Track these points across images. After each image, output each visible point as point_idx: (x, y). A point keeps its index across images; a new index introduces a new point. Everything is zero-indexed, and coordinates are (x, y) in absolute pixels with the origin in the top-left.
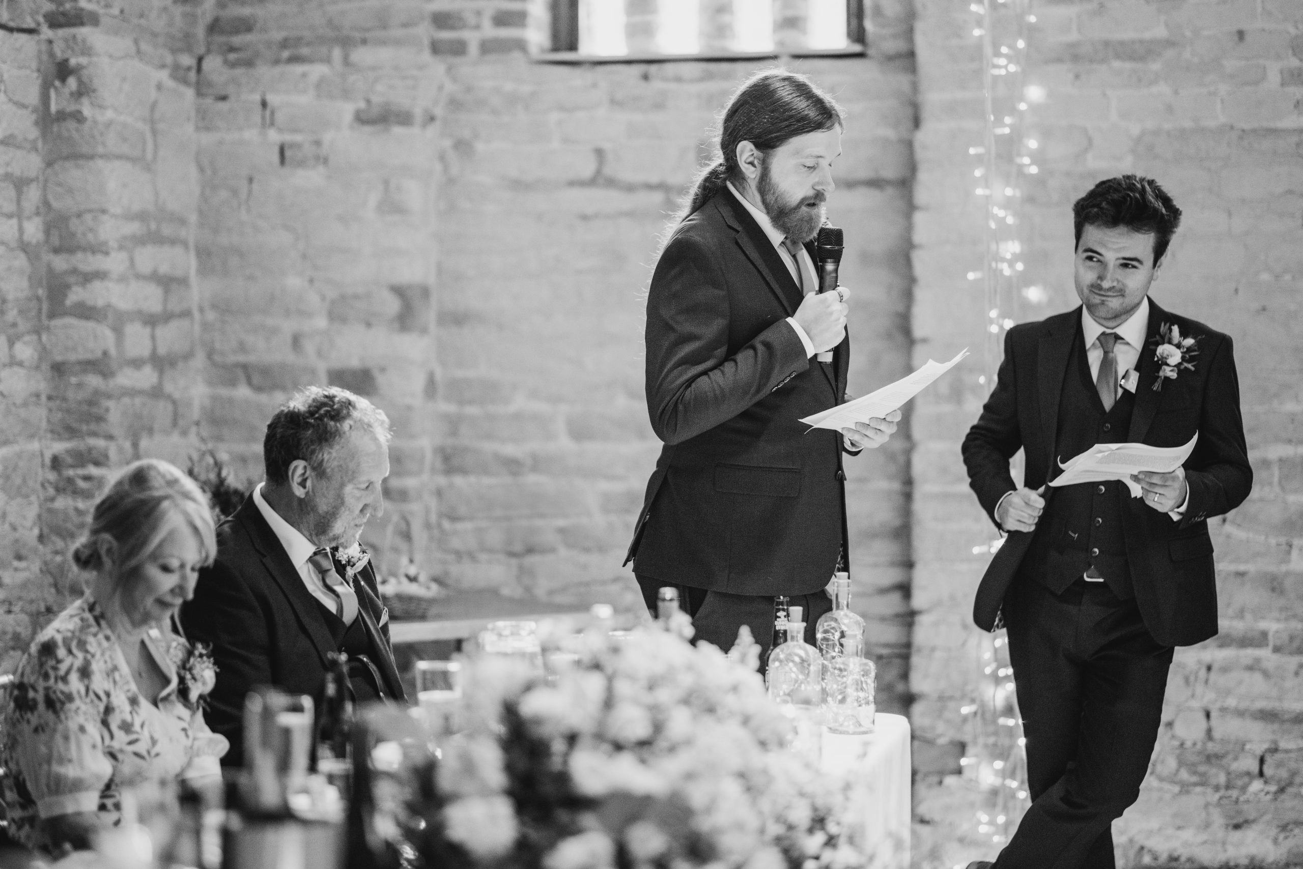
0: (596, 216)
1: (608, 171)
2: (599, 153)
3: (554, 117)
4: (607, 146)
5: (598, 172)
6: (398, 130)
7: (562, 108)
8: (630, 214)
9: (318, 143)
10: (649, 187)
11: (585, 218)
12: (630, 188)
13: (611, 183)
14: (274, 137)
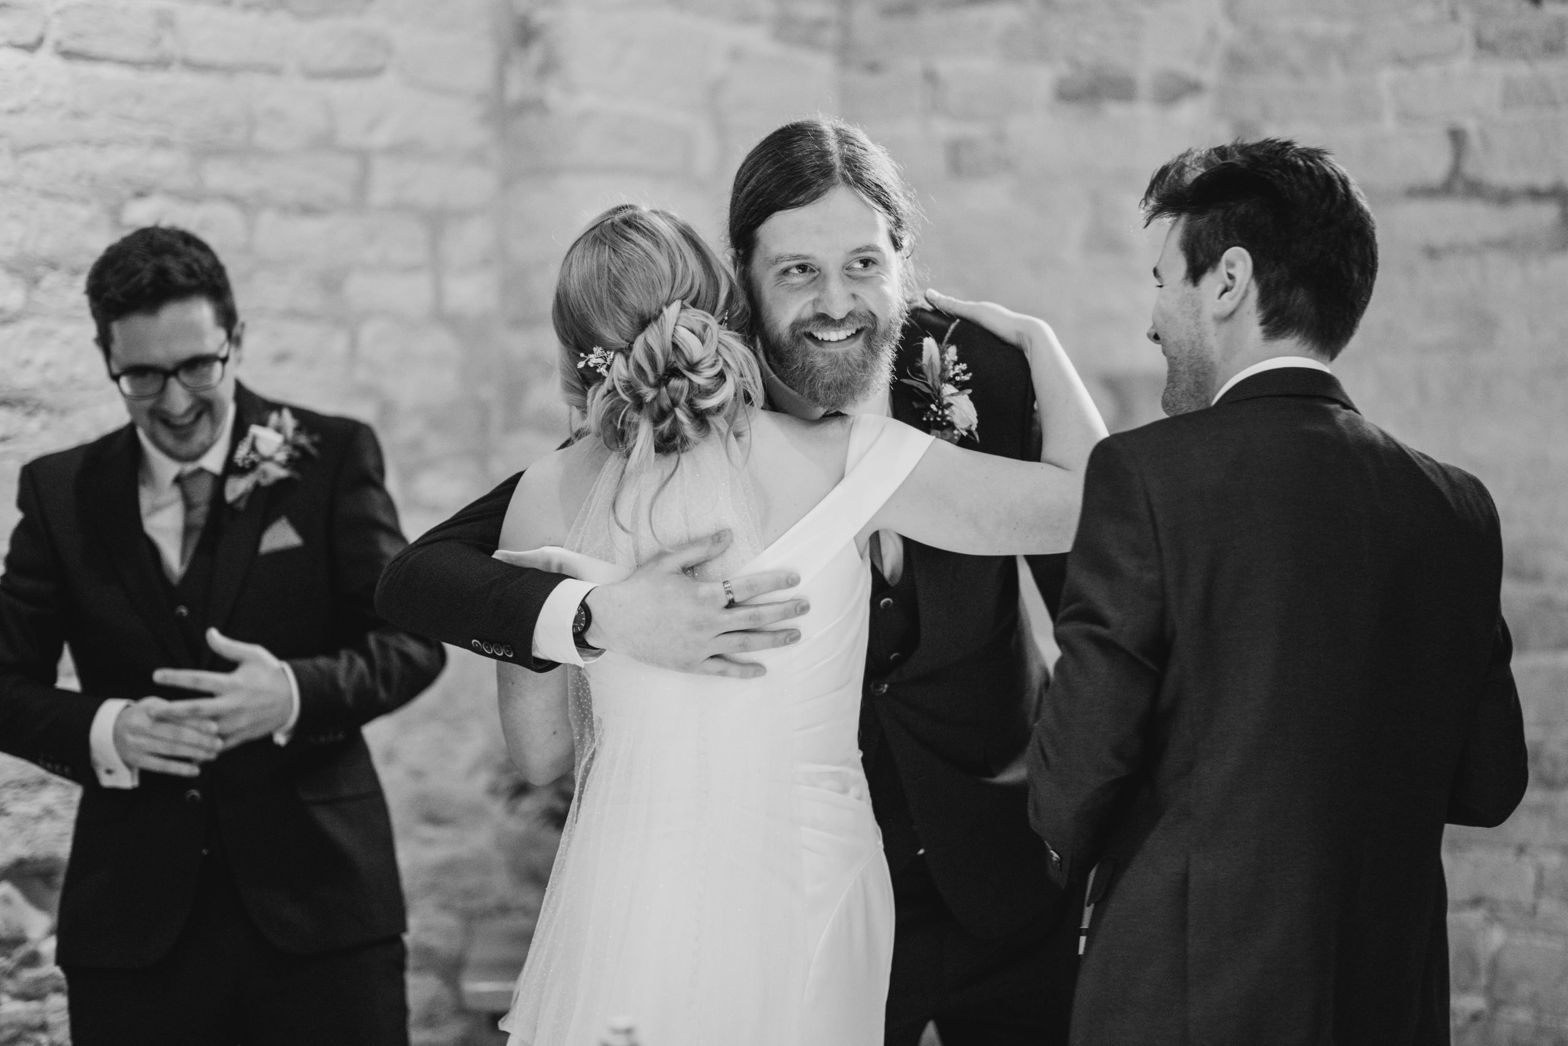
0: (1452, 248)
1: (1470, 168)
2: (1457, 137)
3: (1387, 76)
4: (1470, 125)
5: (1456, 171)
6: (1114, 110)
7: (1399, 60)
8: (1505, 245)
9: (1000, 137)
10: (1535, 194)
11: (1432, 253)
12: (1504, 198)
13: (1475, 190)
14: (944, 129)
